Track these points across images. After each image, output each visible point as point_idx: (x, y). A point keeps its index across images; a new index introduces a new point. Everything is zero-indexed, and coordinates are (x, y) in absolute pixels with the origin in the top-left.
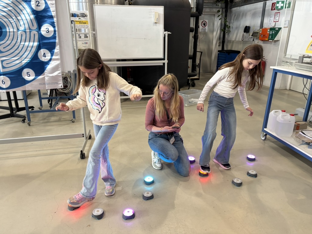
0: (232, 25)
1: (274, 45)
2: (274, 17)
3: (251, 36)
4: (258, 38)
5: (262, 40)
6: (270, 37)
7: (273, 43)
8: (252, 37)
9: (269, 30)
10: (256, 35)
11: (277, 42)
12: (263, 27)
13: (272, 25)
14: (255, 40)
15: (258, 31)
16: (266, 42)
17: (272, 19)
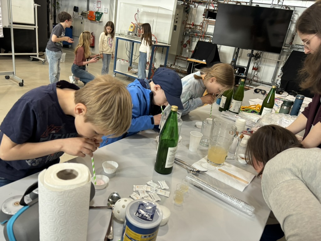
0: (61, 3)
1: (99, 24)
2: (97, 4)
3: (80, 15)
4: (87, 18)
5: (90, 20)
6: (97, 18)
7: (98, 23)
8: (82, 16)
9: (95, 13)
10: (85, 15)
11: (101, 23)
12: (89, 10)
13: (96, 10)
14: (84, 19)
15: (86, 12)
16: (93, 21)
17: (96, 5)
